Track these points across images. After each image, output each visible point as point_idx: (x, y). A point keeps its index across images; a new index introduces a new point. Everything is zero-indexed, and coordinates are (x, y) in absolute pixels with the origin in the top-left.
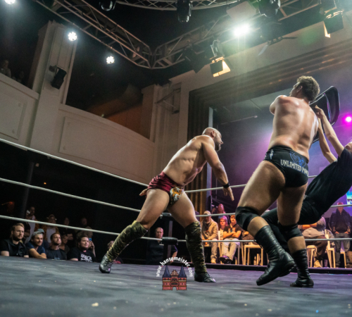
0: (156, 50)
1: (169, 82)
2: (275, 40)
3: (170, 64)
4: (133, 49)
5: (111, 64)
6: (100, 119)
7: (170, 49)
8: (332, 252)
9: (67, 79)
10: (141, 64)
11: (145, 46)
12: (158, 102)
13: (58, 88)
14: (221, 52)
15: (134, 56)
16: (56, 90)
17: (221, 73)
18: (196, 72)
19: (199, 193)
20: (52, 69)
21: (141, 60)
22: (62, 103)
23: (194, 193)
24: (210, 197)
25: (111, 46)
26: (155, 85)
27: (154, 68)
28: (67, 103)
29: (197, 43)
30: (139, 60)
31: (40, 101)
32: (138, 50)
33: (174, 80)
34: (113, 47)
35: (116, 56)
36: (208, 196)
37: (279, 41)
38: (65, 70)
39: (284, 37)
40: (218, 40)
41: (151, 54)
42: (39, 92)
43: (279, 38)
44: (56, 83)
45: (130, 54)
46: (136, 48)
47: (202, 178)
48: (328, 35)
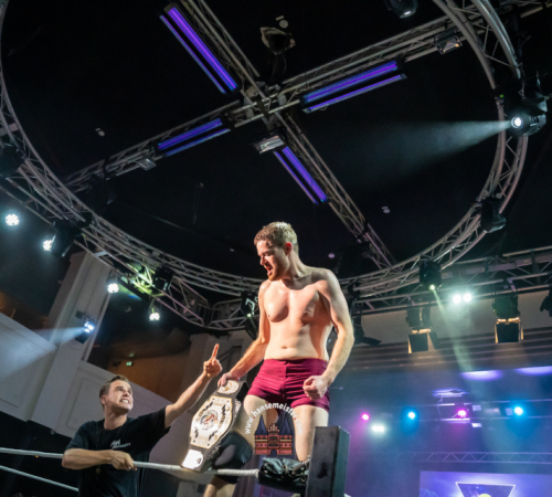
3: (229, 327)
4: (185, 305)
5: (155, 321)
10: (193, 321)
13: (83, 342)
15: (185, 312)
16: (79, 344)
20: (79, 315)
21: (192, 317)
22: (83, 359)
25: (158, 297)
27: (209, 327)
28: (89, 361)
32: (193, 302)
34: (161, 300)
35: (163, 310)
41: (208, 307)
45: (180, 309)
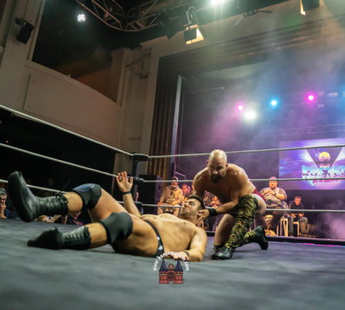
0: (129, 12)
1: (140, 47)
2: (251, 12)
3: (143, 27)
4: (105, 9)
5: (82, 23)
6: (67, 79)
7: (144, 12)
8: (286, 222)
9: (35, 35)
10: (113, 25)
11: (118, 7)
12: (127, 66)
13: (25, 43)
14: (196, 19)
15: (106, 16)
16: (23, 44)
17: (194, 41)
18: (169, 37)
19: (163, 159)
20: (18, 21)
21: (113, 20)
22: (28, 58)
23: (158, 159)
24: (173, 163)
25: (83, 3)
26: (125, 48)
27: (126, 30)
28: (34, 60)
29: (172, 8)
30: (111, 21)
31: (5, 55)
32: (111, 10)
33: (145, 44)
34: (85, 5)
35: (89, 15)
36: (171, 163)
37: (254, 13)
38: (33, 24)
39: (260, 10)
40: (193, 7)
41: (124, 16)
42: (4, 46)
43: (255, 11)
44: (22, 37)
45: (102, 13)
46: (109, 8)
47: (167, 145)
48: (303, 13)
